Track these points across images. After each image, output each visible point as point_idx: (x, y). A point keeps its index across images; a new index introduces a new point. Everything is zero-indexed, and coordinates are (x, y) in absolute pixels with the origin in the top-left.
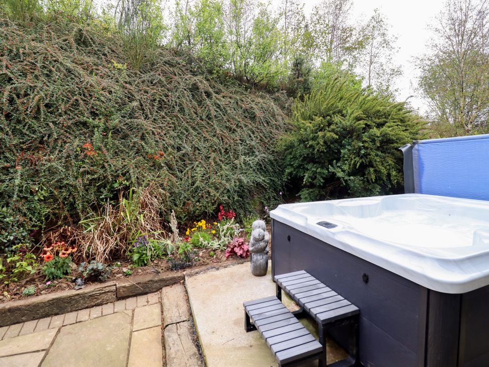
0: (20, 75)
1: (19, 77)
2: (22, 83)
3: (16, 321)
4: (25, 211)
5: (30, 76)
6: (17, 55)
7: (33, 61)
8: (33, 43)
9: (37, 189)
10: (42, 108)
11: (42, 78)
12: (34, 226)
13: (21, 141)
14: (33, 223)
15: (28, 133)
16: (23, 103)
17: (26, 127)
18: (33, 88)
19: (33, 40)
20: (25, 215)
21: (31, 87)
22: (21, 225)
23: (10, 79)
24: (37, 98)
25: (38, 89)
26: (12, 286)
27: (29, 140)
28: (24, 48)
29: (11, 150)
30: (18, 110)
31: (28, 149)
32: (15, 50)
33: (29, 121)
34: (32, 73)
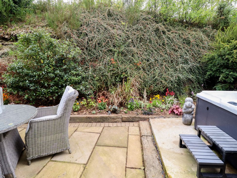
0: (90, 32)
1: (89, 33)
2: (91, 35)
3: (90, 122)
4: (92, 84)
5: (93, 33)
6: (88, 24)
7: (93, 26)
8: (93, 19)
9: (96, 76)
10: (97, 45)
11: (97, 33)
12: (95, 90)
13: (91, 58)
14: (95, 88)
15: (92, 55)
16: (91, 43)
17: (92, 53)
18: (94, 37)
19: (93, 17)
20: (92, 85)
21: (93, 37)
22: (91, 89)
23: (87, 34)
24: (95, 41)
25: (95, 37)
26: (89, 110)
27: (93, 58)
28: (91, 21)
29: (88, 61)
30: (89, 46)
31: (93, 61)
32: (88, 22)
33: (93, 50)
34: (93, 31)
